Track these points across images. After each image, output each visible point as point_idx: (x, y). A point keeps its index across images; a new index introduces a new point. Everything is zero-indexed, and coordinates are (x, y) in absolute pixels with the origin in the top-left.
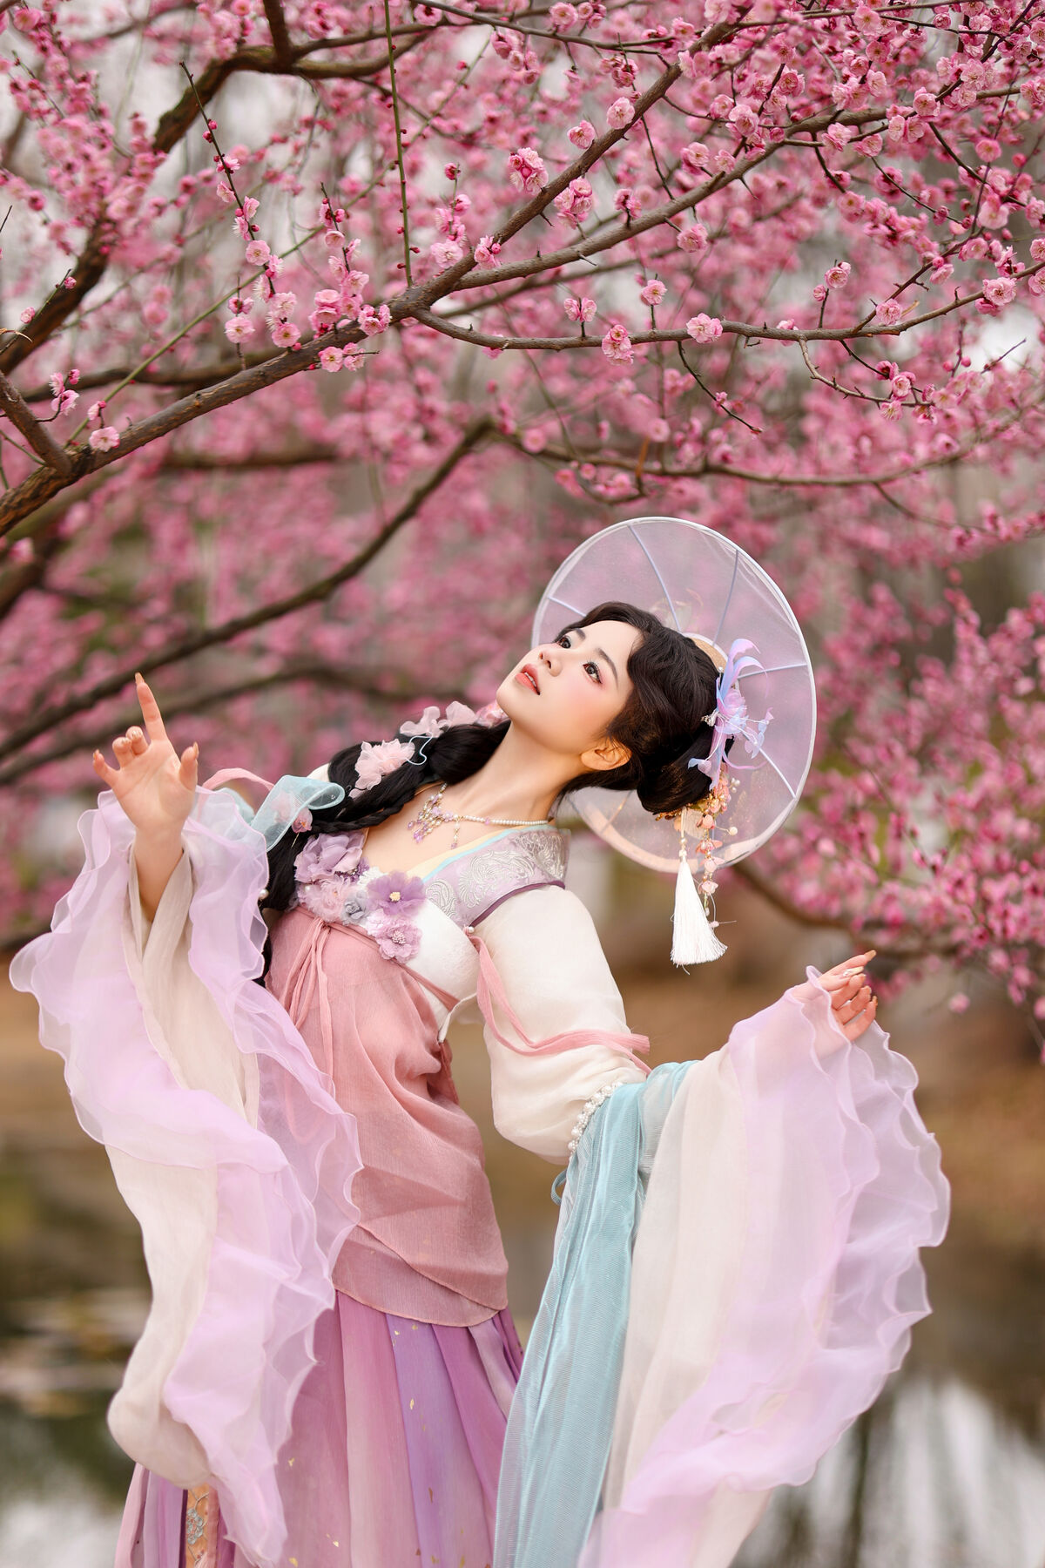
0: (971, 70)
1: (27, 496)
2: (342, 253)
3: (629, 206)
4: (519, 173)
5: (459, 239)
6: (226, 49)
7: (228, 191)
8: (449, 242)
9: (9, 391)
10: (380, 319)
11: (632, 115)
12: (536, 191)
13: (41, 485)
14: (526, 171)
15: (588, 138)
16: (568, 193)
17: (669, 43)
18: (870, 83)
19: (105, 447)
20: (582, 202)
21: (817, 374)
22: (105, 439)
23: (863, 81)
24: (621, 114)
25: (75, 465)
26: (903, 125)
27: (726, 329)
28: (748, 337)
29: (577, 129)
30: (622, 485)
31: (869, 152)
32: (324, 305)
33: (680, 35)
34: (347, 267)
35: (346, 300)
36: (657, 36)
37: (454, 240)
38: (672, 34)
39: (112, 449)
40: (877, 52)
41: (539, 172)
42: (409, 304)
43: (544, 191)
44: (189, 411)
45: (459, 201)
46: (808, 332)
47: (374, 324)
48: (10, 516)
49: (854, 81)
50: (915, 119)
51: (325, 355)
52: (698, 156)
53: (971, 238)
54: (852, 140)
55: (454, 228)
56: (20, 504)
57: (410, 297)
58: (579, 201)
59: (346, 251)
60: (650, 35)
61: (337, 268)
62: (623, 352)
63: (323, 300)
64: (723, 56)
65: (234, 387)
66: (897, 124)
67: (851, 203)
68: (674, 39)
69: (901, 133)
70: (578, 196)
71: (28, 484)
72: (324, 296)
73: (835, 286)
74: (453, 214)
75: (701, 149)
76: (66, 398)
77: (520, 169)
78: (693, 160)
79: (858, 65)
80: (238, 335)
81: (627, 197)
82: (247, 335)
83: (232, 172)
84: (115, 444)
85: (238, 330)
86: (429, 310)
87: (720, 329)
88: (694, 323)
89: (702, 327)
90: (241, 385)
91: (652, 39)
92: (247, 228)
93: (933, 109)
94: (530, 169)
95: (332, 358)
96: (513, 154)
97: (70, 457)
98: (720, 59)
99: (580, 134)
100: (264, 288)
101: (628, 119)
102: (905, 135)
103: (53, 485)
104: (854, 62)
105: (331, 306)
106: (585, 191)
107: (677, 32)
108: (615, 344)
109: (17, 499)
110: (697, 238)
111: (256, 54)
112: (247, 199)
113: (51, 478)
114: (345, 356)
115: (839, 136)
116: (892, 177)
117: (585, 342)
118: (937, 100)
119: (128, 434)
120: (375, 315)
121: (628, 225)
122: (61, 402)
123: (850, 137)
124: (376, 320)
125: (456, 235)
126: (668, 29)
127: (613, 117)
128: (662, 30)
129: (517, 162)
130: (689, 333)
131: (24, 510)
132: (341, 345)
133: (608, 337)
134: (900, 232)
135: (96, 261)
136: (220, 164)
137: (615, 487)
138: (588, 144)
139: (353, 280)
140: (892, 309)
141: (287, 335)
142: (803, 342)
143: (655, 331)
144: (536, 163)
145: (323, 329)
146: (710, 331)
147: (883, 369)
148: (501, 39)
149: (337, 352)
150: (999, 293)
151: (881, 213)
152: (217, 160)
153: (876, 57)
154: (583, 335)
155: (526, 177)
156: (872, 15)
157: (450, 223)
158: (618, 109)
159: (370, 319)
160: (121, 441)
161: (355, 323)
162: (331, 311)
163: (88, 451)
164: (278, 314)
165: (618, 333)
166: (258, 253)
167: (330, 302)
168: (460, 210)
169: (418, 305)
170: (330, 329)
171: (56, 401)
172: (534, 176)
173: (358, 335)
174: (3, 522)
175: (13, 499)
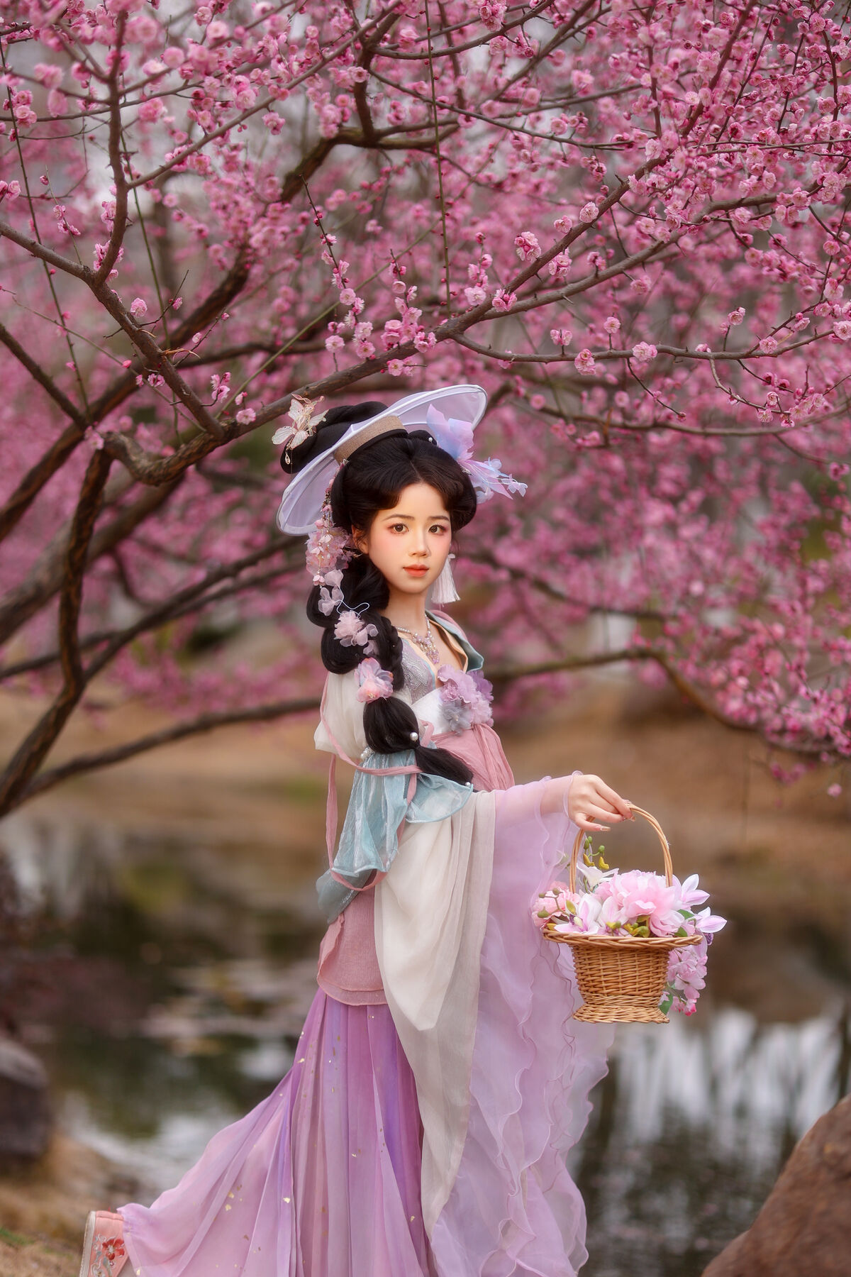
0: (830, 179)
1: (195, 451)
2: (404, 296)
3: (597, 264)
4: (522, 249)
5: (483, 285)
6: (332, 132)
7: (329, 258)
8: (477, 288)
9: (183, 387)
10: (428, 342)
11: (597, 214)
12: (533, 260)
13: (204, 444)
14: (526, 247)
15: (567, 227)
16: (553, 264)
17: (630, 145)
18: (764, 181)
19: (246, 421)
20: (564, 271)
21: (720, 385)
22: (247, 417)
23: (760, 179)
24: (589, 213)
25: (225, 433)
26: (785, 212)
27: (660, 351)
28: (676, 356)
29: (561, 221)
30: (594, 439)
31: (762, 228)
32: (391, 331)
33: (638, 141)
34: (407, 304)
35: (406, 327)
36: (622, 139)
37: (480, 286)
38: (632, 138)
39: (251, 423)
40: (769, 161)
41: (534, 247)
42: (449, 330)
45: (484, 259)
46: (716, 354)
47: (424, 346)
48: (182, 463)
49: (754, 178)
50: (793, 208)
51: (391, 364)
52: (647, 226)
53: (820, 303)
54: (751, 219)
55: (481, 277)
56: (189, 456)
57: (450, 325)
58: (561, 270)
59: (407, 294)
60: (618, 139)
61: (401, 306)
62: (589, 367)
63: (391, 328)
64: (656, 183)
65: (330, 383)
66: (781, 210)
67: (753, 255)
68: (634, 142)
69: (783, 217)
70: (560, 266)
71: (195, 443)
72: (393, 325)
73: (735, 324)
74: (480, 268)
75: (649, 222)
76: (221, 391)
77: (523, 246)
79: (756, 169)
80: (335, 347)
81: (596, 257)
82: (339, 348)
83: (332, 245)
84: (253, 420)
85: (334, 344)
86: (462, 334)
87: (656, 352)
88: (637, 348)
89: (643, 351)
90: (335, 382)
91: (618, 142)
92: (340, 281)
93: (805, 202)
94: (530, 247)
95: (396, 367)
96: (518, 236)
97: (223, 427)
98: (654, 184)
99: (562, 225)
100: (352, 320)
101: (594, 216)
102: (786, 218)
103: (211, 445)
104: (754, 167)
105: (397, 331)
106: (564, 264)
107: (636, 138)
109: (188, 453)
110: (644, 285)
111: (351, 134)
112: (341, 262)
113: (210, 441)
114: (405, 366)
115: (742, 216)
116: (780, 241)
117: (564, 357)
118: (808, 196)
119: (261, 413)
120: (425, 340)
121: (596, 275)
122: (217, 393)
123: (749, 217)
124: (426, 343)
125: (482, 283)
127: (585, 214)
128: (626, 135)
129: (521, 242)
130: (635, 355)
131: (192, 460)
132: (402, 358)
133: (579, 357)
134: (789, 273)
135: (241, 273)
136: (324, 240)
137: (589, 440)
138: (567, 231)
139: (411, 314)
140: (770, 343)
141: (366, 350)
142: (712, 361)
143: (612, 351)
144: (534, 242)
145: (391, 345)
146: (648, 354)
147: (767, 378)
148: (517, 138)
149: (399, 363)
150: (844, 331)
151: (774, 261)
152: (322, 238)
153: (768, 164)
154: (563, 353)
155: (526, 252)
157: (478, 274)
158: (587, 210)
159: (422, 342)
160: (257, 418)
161: (411, 343)
162: (396, 335)
163: (235, 424)
164: (359, 336)
165: (586, 356)
166: (347, 297)
167: (395, 328)
168: (486, 265)
169: (455, 331)
170: (395, 346)
171: (214, 393)
172: (532, 250)
173: (415, 350)
174: (177, 466)
175: (185, 452)
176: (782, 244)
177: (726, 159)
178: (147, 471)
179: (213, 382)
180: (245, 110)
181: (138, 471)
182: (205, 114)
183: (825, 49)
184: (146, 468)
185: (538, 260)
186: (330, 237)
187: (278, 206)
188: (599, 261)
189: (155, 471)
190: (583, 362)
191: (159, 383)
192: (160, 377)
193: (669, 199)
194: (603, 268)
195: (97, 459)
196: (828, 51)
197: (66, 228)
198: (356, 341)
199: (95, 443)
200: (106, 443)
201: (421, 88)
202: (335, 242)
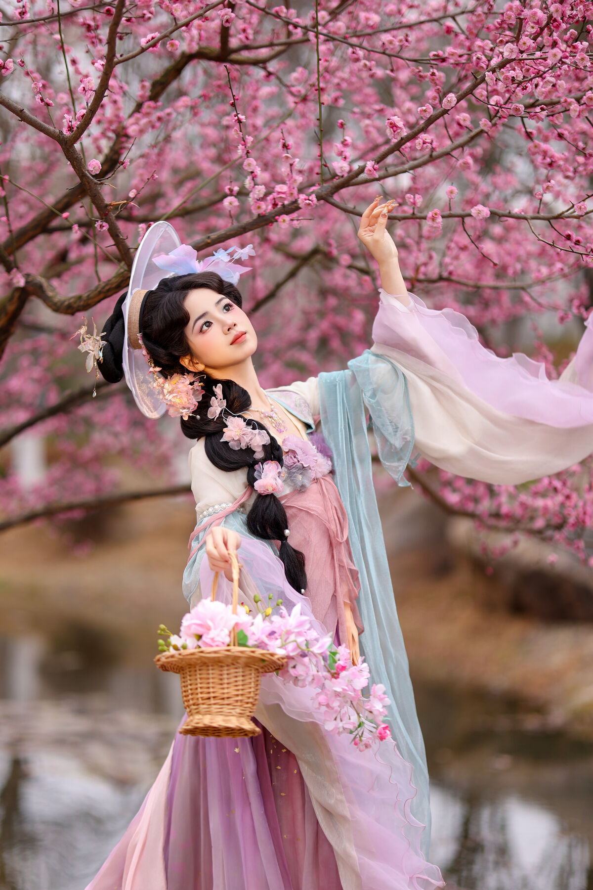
1: (114, 286)
2: (289, 166)
4: (392, 130)
6: (192, 48)
7: (239, 132)
8: (342, 161)
10: (312, 201)
11: (455, 102)
12: (399, 139)
14: (395, 129)
15: (429, 113)
16: (419, 141)
17: (443, 60)
20: (427, 146)
21: (540, 238)
24: (450, 102)
26: (578, 109)
27: (491, 212)
28: (500, 217)
29: (424, 108)
32: (279, 193)
33: (451, 57)
34: (292, 173)
35: (290, 190)
36: (438, 56)
37: (345, 160)
38: (446, 55)
41: (400, 128)
42: (324, 193)
43: (402, 139)
44: (203, 246)
45: (346, 140)
46: (532, 215)
47: (309, 204)
48: (102, 296)
51: (279, 219)
52: (464, 120)
55: (344, 154)
56: (108, 290)
57: (323, 190)
58: (425, 145)
59: (291, 165)
60: (434, 55)
61: (286, 174)
62: (437, 223)
63: (280, 190)
64: (515, 76)
65: (228, 233)
68: (447, 58)
70: (424, 143)
71: (114, 280)
72: (280, 188)
74: (343, 147)
75: (467, 117)
77: (392, 127)
78: (462, 123)
80: (231, 206)
82: (235, 207)
83: (242, 122)
85: (231, 203)
86: (332, 197)
87: (488, 212)
88: (475, 209)
89: (479, 212)
90: (232, 232)
91: (436, 58)
92: (245, 152)
94: (396, 127)
95: (284, 221)
96: (388, 119)
98: (513, 77)
99: (425, 111)
100: (250, 183)
101: (453, 104)
106: (428, 141)
107: (449, 54)
108: (433, 219)
109: (107, 288)
112: (247, 137)
114: (292, 220)
116: (563, 134)
117: (414, 216)
120: (309, 200)
124: (310, 202)
125: (345, 158)
126: (444, 53)
127: (446, 103)
128: (441, 53)
129: (391, 124)
130: (472, 214)
131: (110, 293)
132: (287, 213)
133: (430, 215)
135: (116, 157)
136: (236, 118)
138: (428, 116)
139: (295, 180)
140: (583, 207)
141: (259, 207)
142: (529, 220)
143: (451, 212)
144: (400, 124)
145: (277, 204)
146: (484, 213)
147: (567, 235)
148: (354, 52)
149: (287, 218)
152: (235, 116)
154: (414, 213)
155: (394, 131)
156: (585, 57)
157: (342, 152)
158: (449, 99)
159: (307, 202)
161: (296, 201)
162: (283, 196)
164: (256, 196)
165: (436, 214)
166: (249, 165)
167: (284, 191)
168: (347, 145)
169: (327, 195)
170: (279, 206)
171: (140, 238)
172: (399, 131)
173: (298, 208)
174: (97, 299)
175: (104, 288)
176: (565, 136)
178: (66, 303)
180: (207, 5)
181: (55, 304)
182: (177, 6)
184: (64, 301)
186: (240, 116)
187: (151, 103)
189: (75, 302)
191: (104, 228)
192: (104, 224)
193: (526, 89)
194: (437, 150)
195: (17, 295)
197: (42, 100)
198: (251, 200)
199: (18, 282)
200: (27, 282)
201: (282, 11)
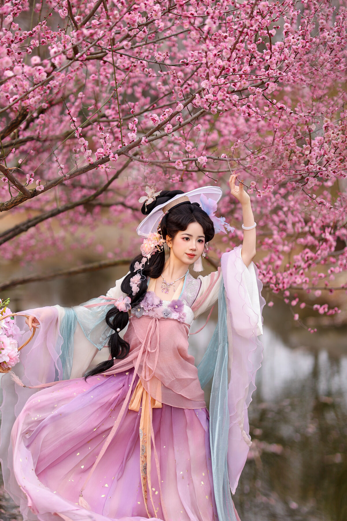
1: (19, 201)
2: (104, 138)
5: (135, 132)
8: (133, 133)
9: (16, 180)
10: (115, 158)
12: (157, 125)
13: (22, 198)
14: (154, 121)
15: (171, 112)
16: (166, 128)
19: (40, 190)
22: (40, 188)
24: (180, 108)
25: (32, 195)
26: (253, 97)
27: (208, 158)
28: (214, 160)
29: (168, 111)
31: (244, 103)
32: (99, 153)
34: (105, 142)
35: (105, 151)
36: (184, 62)
39: (42, 191)
41: (158, 121)
42: (123, 151)
45: (135, 120)
46: (229, 159)
48: (13, 205)
50: (256, 96)
51: (100, 166)
54: (239, 100)
55: (134, 129)
56: (16, 202)
57: (123, 149)
58: (169, 131)
60: (182, 62)
61: (103, 143)
62: (180, 166)
69: (252, 100)
71: (18, 198)
72: (100, 150)
74: (133, 125)
77: (153, 120)
81: (180, 118)
86: (128, 153)
88: (200, 159)
89: (202, 159)
90: (77, 173)
92: (78, 135)
93: (261, 93)
94: (156, 120)
95: (102, 168)
96: (150, 116)
97: (30, 192)
100: (83, 149)
101: (182, 109)
105: (102, 153)
106: (170, 128)
110: (199, 128)
112: (78, 128)
113: (25, 197)
114: (106, 167)
115: (236, 98)
117: (170, 161)
118: (263, 91)
119: (46, 186)
121: (180, 125)
122: (29, 181)
123: (239, 98)
129: (152, 119)
131: (17, 204)
132: (104, 163)
133: (176, 163)
138: (170, 114)
139: (107, 146)
141: (89, 161)
142: (228, 162)
143: (189, 159)
144: (157, 118)
146: (204, 160)
149: (104, 166)
157: (133, 127)
159: (113, 159)
160: (44, 188)
161: (108, 156)
162: (102, 154)
163: (35, 191)
164: (87, 156)
165: (179, 162)
166: (82, 141)
167: (101, 152)
168: (135, 123)
169: (125, 152)
170: (100, 159)
171: (28, 181)
173: (109, 160)
174: (11, 206)
175: (14, 201)
177: (233, 85)
179: (27, 177)
183: (267, 32)
185: (159, 125)
186: (73, 119)
188: (181, 120)
190: (178, 165)
191: (6, 181)
192: (6, 178)
194: (182, 122)
196: (268, 33)
202: (76, 121)
